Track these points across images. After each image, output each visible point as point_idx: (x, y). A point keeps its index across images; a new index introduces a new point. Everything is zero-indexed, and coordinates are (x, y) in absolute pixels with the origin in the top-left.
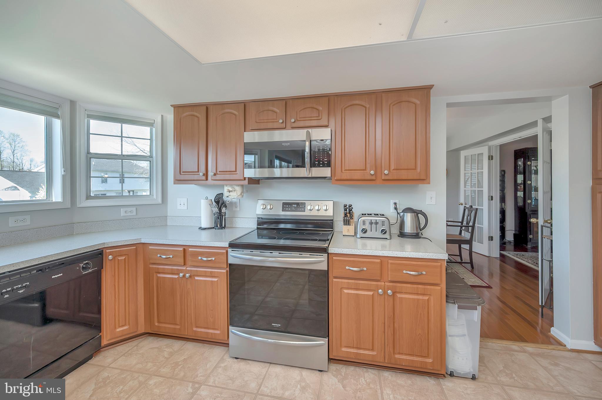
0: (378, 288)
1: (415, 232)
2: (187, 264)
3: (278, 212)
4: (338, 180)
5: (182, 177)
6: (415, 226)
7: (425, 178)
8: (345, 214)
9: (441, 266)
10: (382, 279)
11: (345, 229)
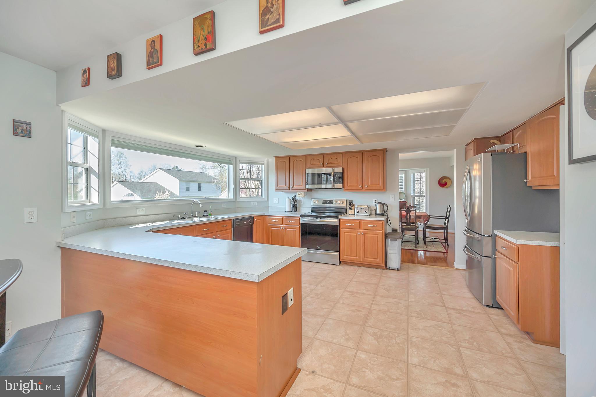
0: (358, 232)
1: (382, 213)
2: (283, 224)
3: (321, 204)
4: (346, 189)
5: (279, 188)
6: (382, 210)
7: (383, 189)
8: (350, 205)
9: (382, 223)
10: (360, 228)
11: (350, 212)
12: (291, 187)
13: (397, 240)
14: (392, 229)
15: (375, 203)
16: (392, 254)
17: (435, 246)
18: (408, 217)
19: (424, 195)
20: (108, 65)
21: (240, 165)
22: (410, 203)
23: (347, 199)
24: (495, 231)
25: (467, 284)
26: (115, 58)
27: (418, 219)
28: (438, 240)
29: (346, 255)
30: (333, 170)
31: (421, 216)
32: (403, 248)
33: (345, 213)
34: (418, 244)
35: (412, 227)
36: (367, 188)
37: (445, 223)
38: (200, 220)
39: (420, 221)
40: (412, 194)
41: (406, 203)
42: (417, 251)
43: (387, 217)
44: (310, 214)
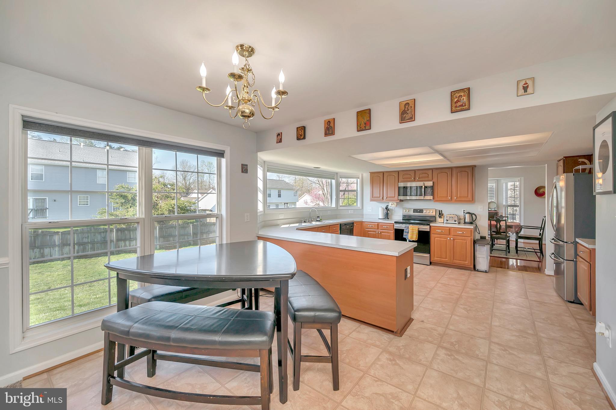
0: (448, 237)
1: (470, 221)
2: (379, 228)
3: (412, 213)
4: (436, 201)
5: (374, 199)
6: (470, 219)
7: (472, 200)
8: (440, 214)
9: (471, 230)
10: (449, 234)
11: (439, 220)
12: (385, 198)
13: (485, 245)
14: (481, 236)
15: (464, 213)
16: (480, 258)
17: (527, 255)
18: (498, 227)
19: (518, 204)
20: (298, 133)
21: (340, 179)
22: (502, 213)
23: (436, 209)
24: (576, 239)
25: (555, 286)
26: (302, 129)
27: (509, 229)
28: (533, 250)
29: (436, 257)
30: (424, 184)
31: (513, 225)
32: (492, 255)
33: (435, 221)
34: (509, 252)
35: (502, 236)
36: (456, 200)
37: (540, 234)
38: (317, 224)
39: (511, 231)
40: (504, 204)
41: (497, 213)
42: (508, 259)
43: (475, 225)
44: (402, 221)
